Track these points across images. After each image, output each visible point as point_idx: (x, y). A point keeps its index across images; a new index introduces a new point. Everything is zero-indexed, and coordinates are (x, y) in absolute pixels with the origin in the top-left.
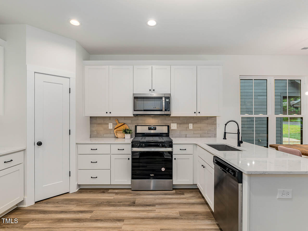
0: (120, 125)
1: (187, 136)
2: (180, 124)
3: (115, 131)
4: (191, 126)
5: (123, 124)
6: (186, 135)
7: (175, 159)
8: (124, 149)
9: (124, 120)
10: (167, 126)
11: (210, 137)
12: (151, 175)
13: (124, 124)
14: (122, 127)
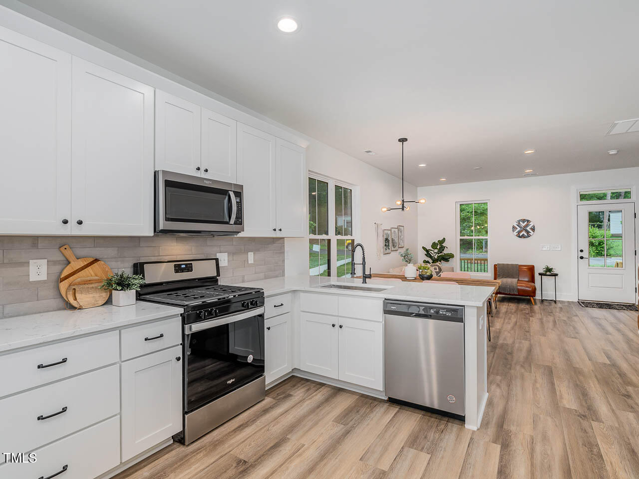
0: (81, 263)
1: (246, 278)
2: (234, 254)
3: (63, 286)
4: (251, 256)
5: (91, 260)
6: (243, 277)
7: (269, 329)
8: (162, 336)
9: (94, 247)
10: (215, 261)
11: (277, 277)
12: (228, 382)
13: (96, 260)
14: (91, 272)
